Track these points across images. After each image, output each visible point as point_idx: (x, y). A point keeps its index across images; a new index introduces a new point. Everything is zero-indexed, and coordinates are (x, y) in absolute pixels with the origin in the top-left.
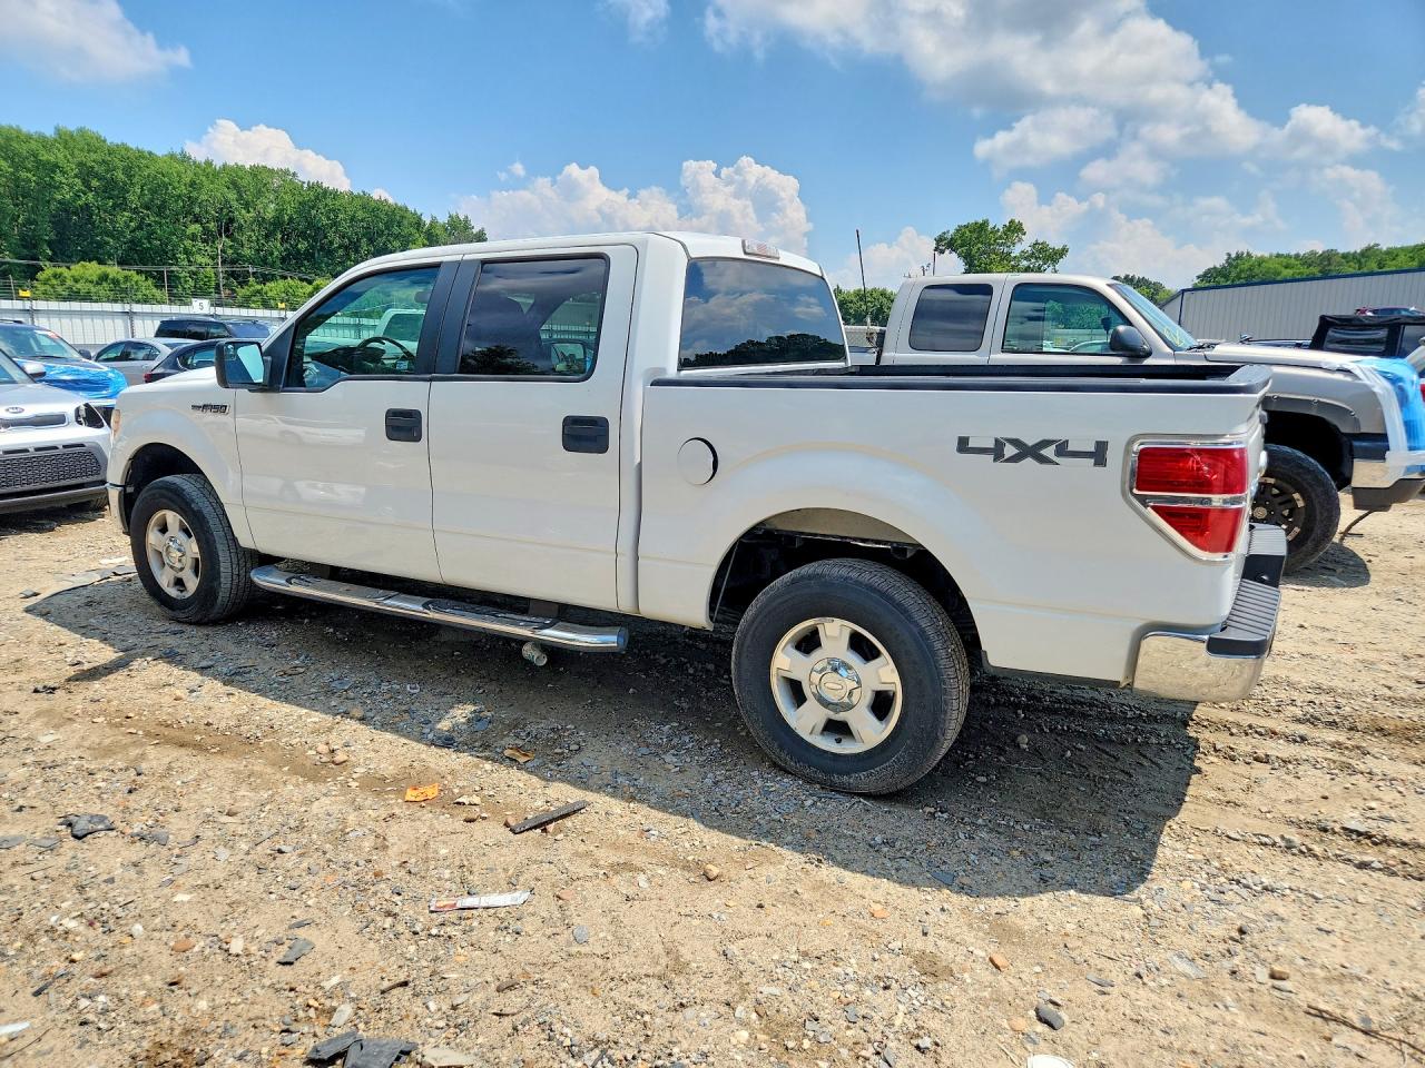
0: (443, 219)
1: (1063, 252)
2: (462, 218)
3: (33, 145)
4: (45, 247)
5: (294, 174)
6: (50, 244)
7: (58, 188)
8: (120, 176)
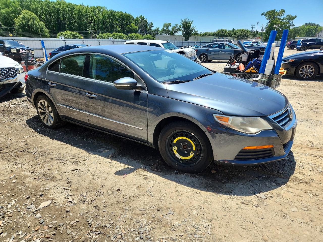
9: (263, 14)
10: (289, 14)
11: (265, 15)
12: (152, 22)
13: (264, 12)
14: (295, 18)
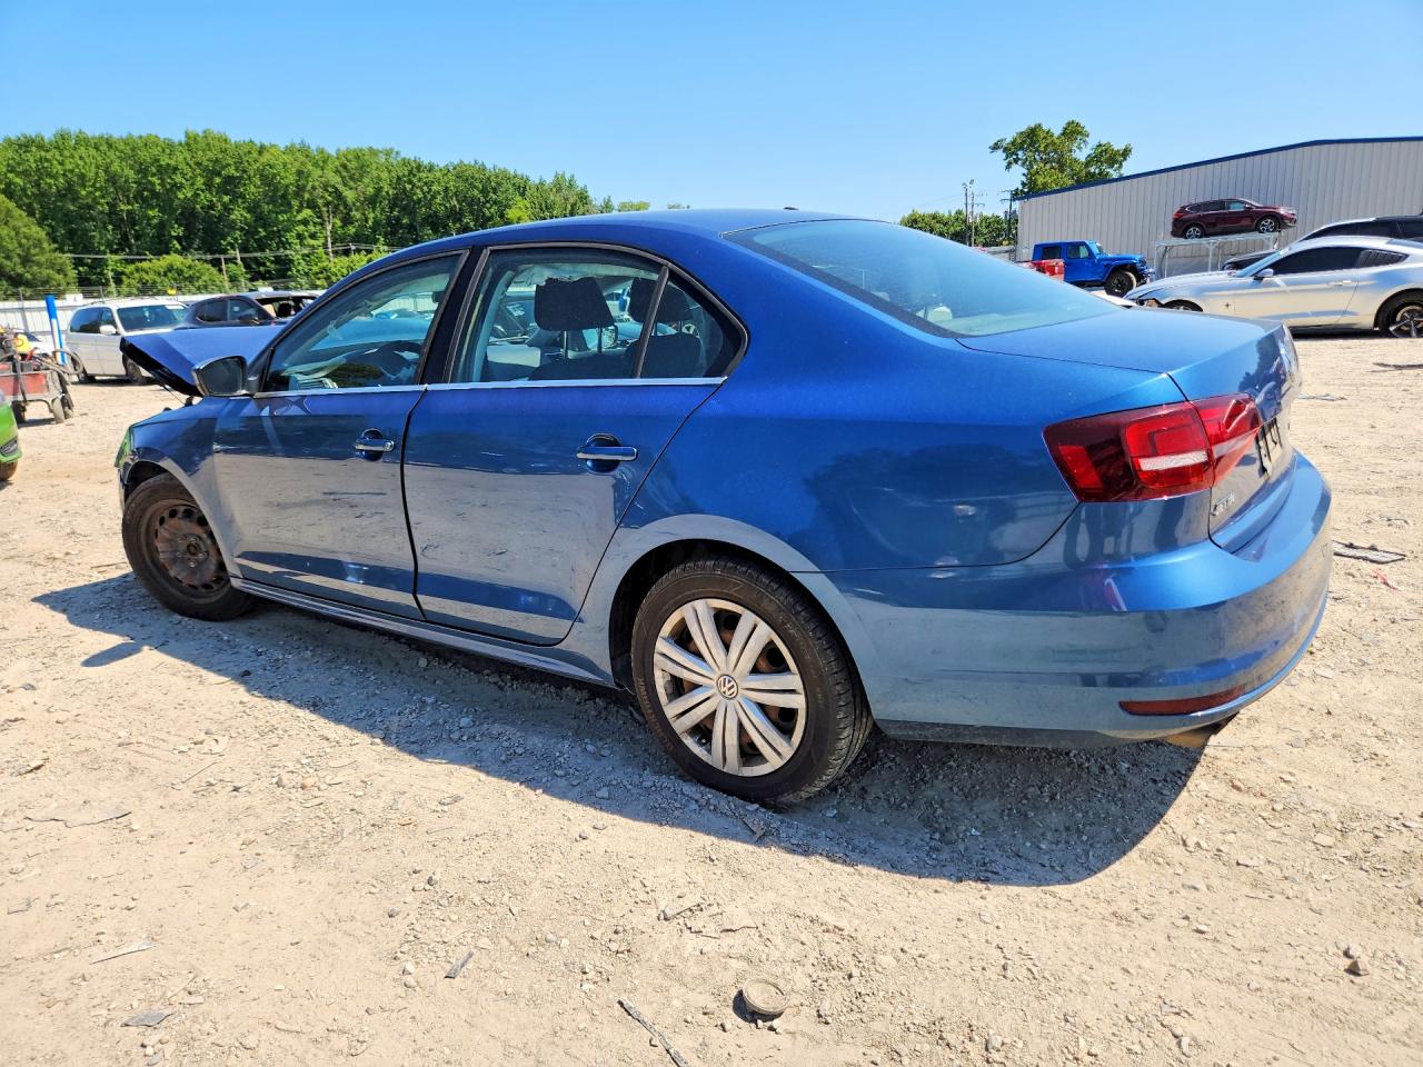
0: (549, 180)
1: (1126, 153)
2: (567, 177)
3: (155, 151)
4: (175, 242)
5: (397, 153)
6: (179, 239)
7: (180, 187)
8: (232, 171)
9: (995, 147)
10: (1103, 142)
11: (1005, 150)
12: (609, 200)
13: (999, 138)
14: (1125, 159)
